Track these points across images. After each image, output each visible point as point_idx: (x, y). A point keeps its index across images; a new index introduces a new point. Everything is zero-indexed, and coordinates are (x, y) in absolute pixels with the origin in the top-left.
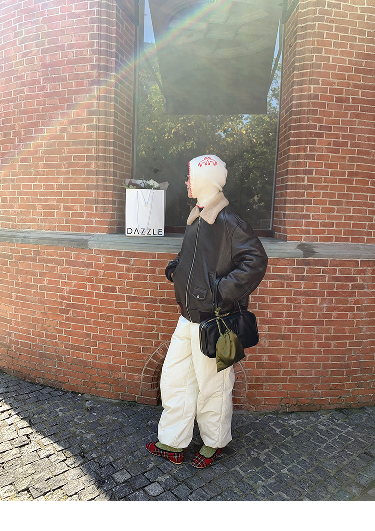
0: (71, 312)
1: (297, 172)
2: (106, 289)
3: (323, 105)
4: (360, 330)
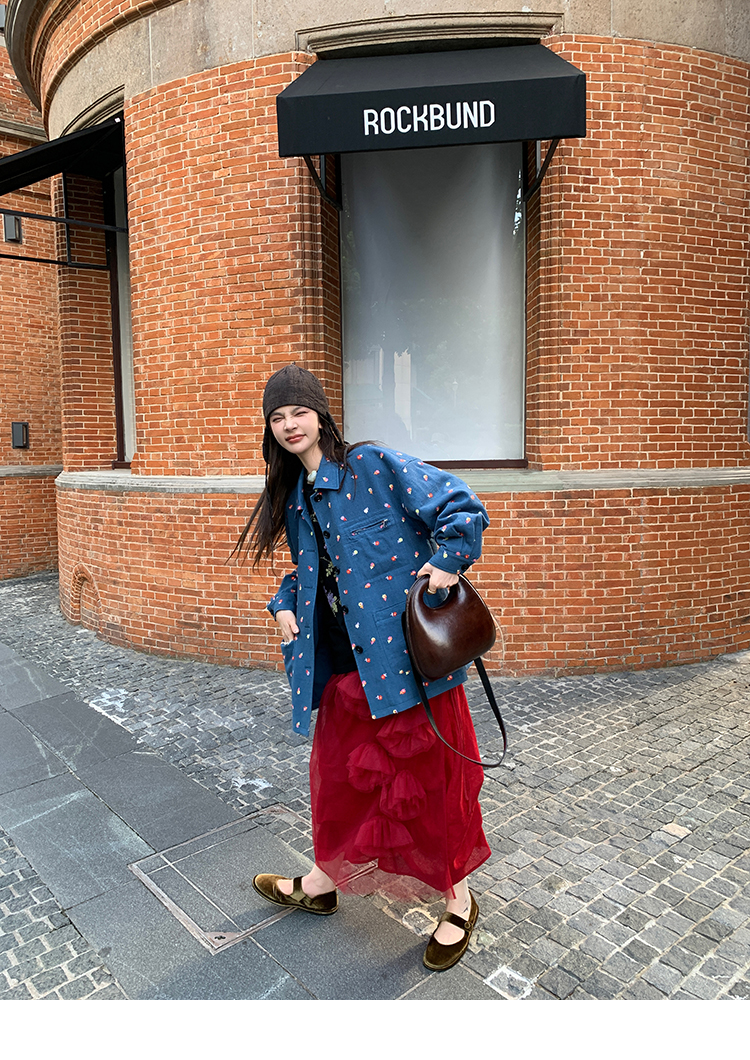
1: (549, 388)
3: (576, 306)
4: (638, 574)
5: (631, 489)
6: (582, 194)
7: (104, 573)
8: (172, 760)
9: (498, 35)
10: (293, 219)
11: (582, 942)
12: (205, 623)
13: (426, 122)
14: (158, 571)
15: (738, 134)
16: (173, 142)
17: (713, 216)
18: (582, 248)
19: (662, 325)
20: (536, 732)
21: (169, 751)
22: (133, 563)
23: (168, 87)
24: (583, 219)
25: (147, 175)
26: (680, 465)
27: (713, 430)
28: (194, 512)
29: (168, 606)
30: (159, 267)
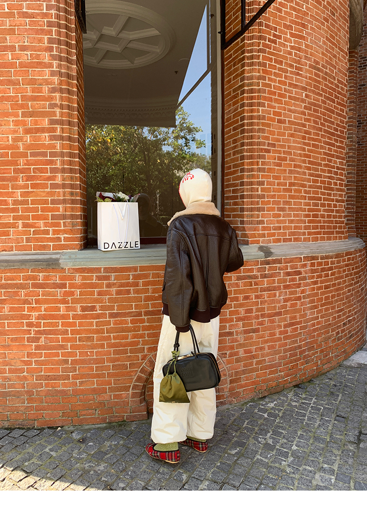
0: (43, 339)
1: (251, 183)
2: (84, 309)
3: (269, 125)
4: (306, 315)
5: (302, 256)
6: (273, 45)
10: (50, 24)
15: (344, 29)
17: (334, 78)
18: (272, 84)
19: (314, 146)
24: (273, 63)
26: (323, 239)
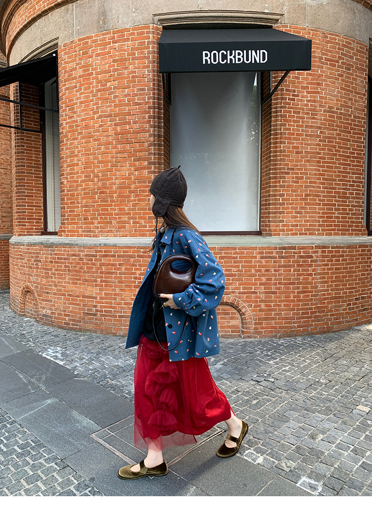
1: (275, 195)
3: (288, 156)
4: (317, 287)
5: (314, 246)
6: (292, 102)
7: (42, 288)
8: (96, 382)
9: (252, 23)
10: (149, 108)
11: (338, 464)
12: (99, 313)
13: (233, 59)
14: (72, 287)
15: (361, 77)
16: (86, 67)
17: (350, 116)
18: (292, 128)
19: (328, 167)
20: (278, 364)
21: (93, 378)
22: (59, 282)
23: (84, 39)
24: (292, 114)
25: (71, 83)
26: (335, 234)
27: (349, 218)
28: (94, 256)
29: (78, 305)
30: (77, 130)
